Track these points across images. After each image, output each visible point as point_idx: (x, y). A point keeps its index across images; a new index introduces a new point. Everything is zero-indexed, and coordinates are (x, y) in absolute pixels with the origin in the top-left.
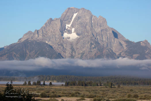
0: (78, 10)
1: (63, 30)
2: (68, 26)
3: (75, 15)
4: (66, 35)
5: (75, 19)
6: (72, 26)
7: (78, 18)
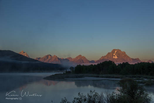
0: (116, 50)
1: (113, 56)
2: (114, 54)
3: (116, 51)
4: (114, 57)
5: (116, 53)
6: (115, 55)
7: (117, 52)
